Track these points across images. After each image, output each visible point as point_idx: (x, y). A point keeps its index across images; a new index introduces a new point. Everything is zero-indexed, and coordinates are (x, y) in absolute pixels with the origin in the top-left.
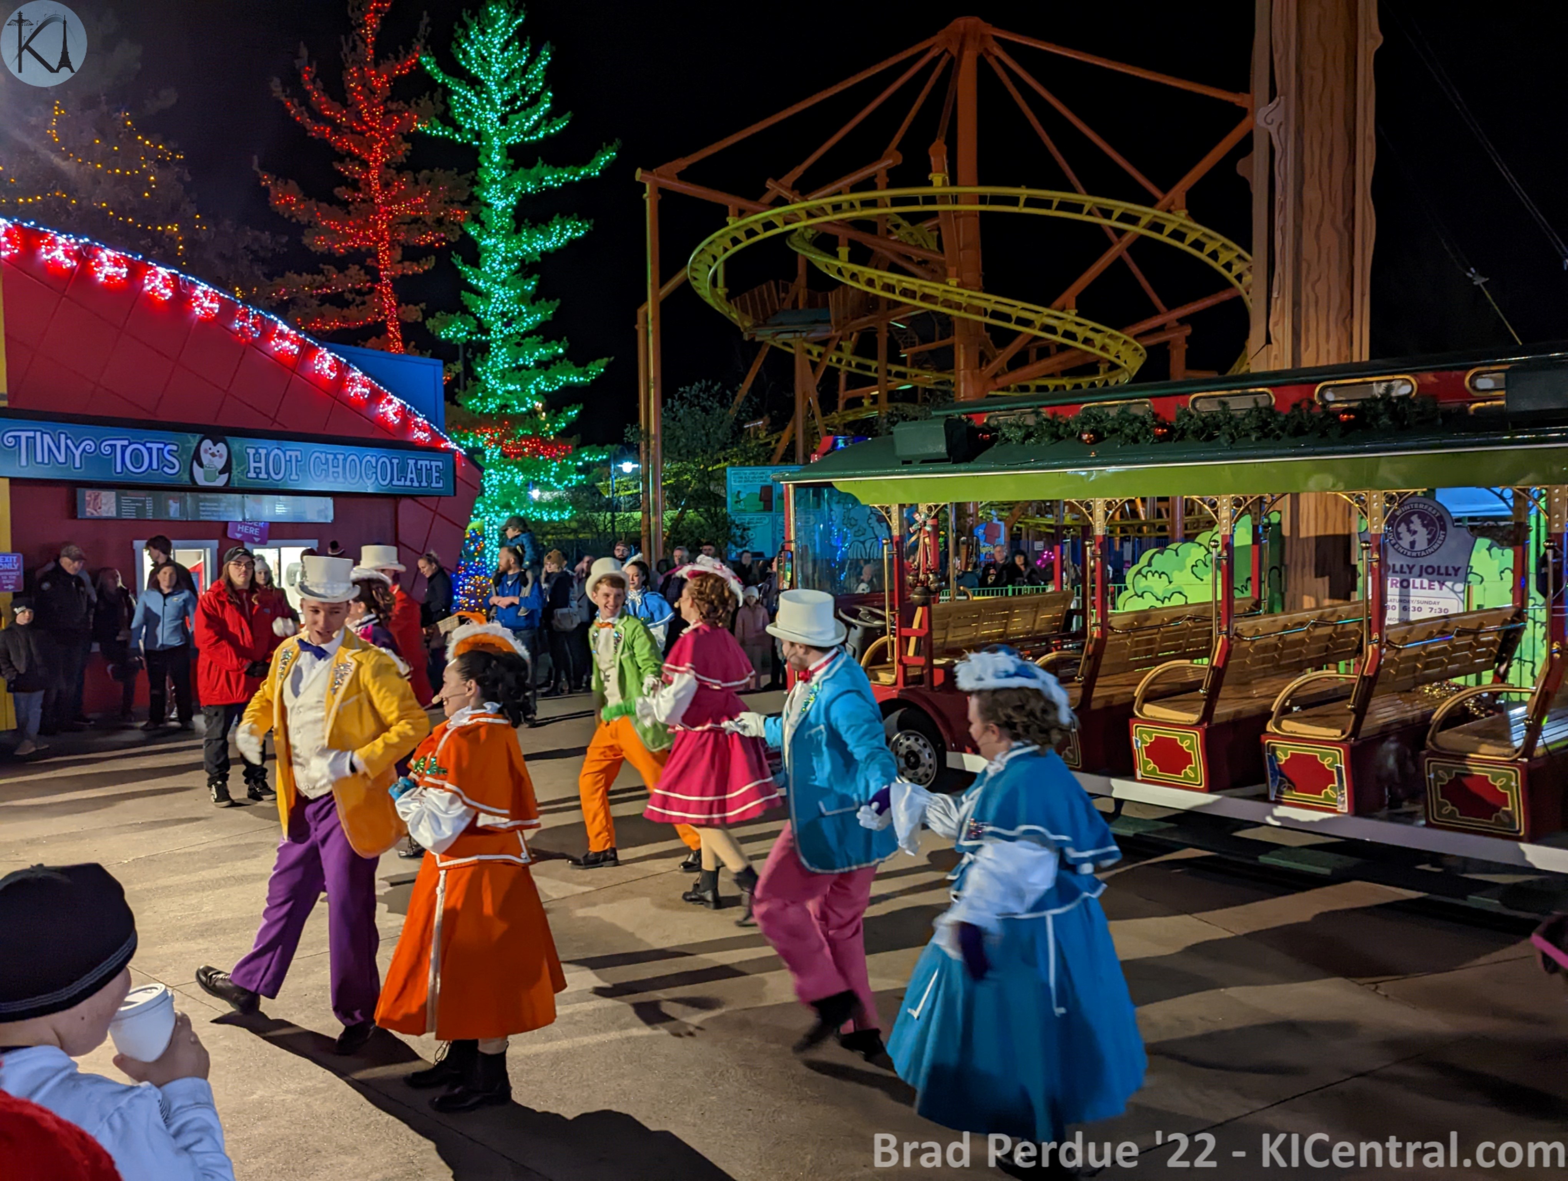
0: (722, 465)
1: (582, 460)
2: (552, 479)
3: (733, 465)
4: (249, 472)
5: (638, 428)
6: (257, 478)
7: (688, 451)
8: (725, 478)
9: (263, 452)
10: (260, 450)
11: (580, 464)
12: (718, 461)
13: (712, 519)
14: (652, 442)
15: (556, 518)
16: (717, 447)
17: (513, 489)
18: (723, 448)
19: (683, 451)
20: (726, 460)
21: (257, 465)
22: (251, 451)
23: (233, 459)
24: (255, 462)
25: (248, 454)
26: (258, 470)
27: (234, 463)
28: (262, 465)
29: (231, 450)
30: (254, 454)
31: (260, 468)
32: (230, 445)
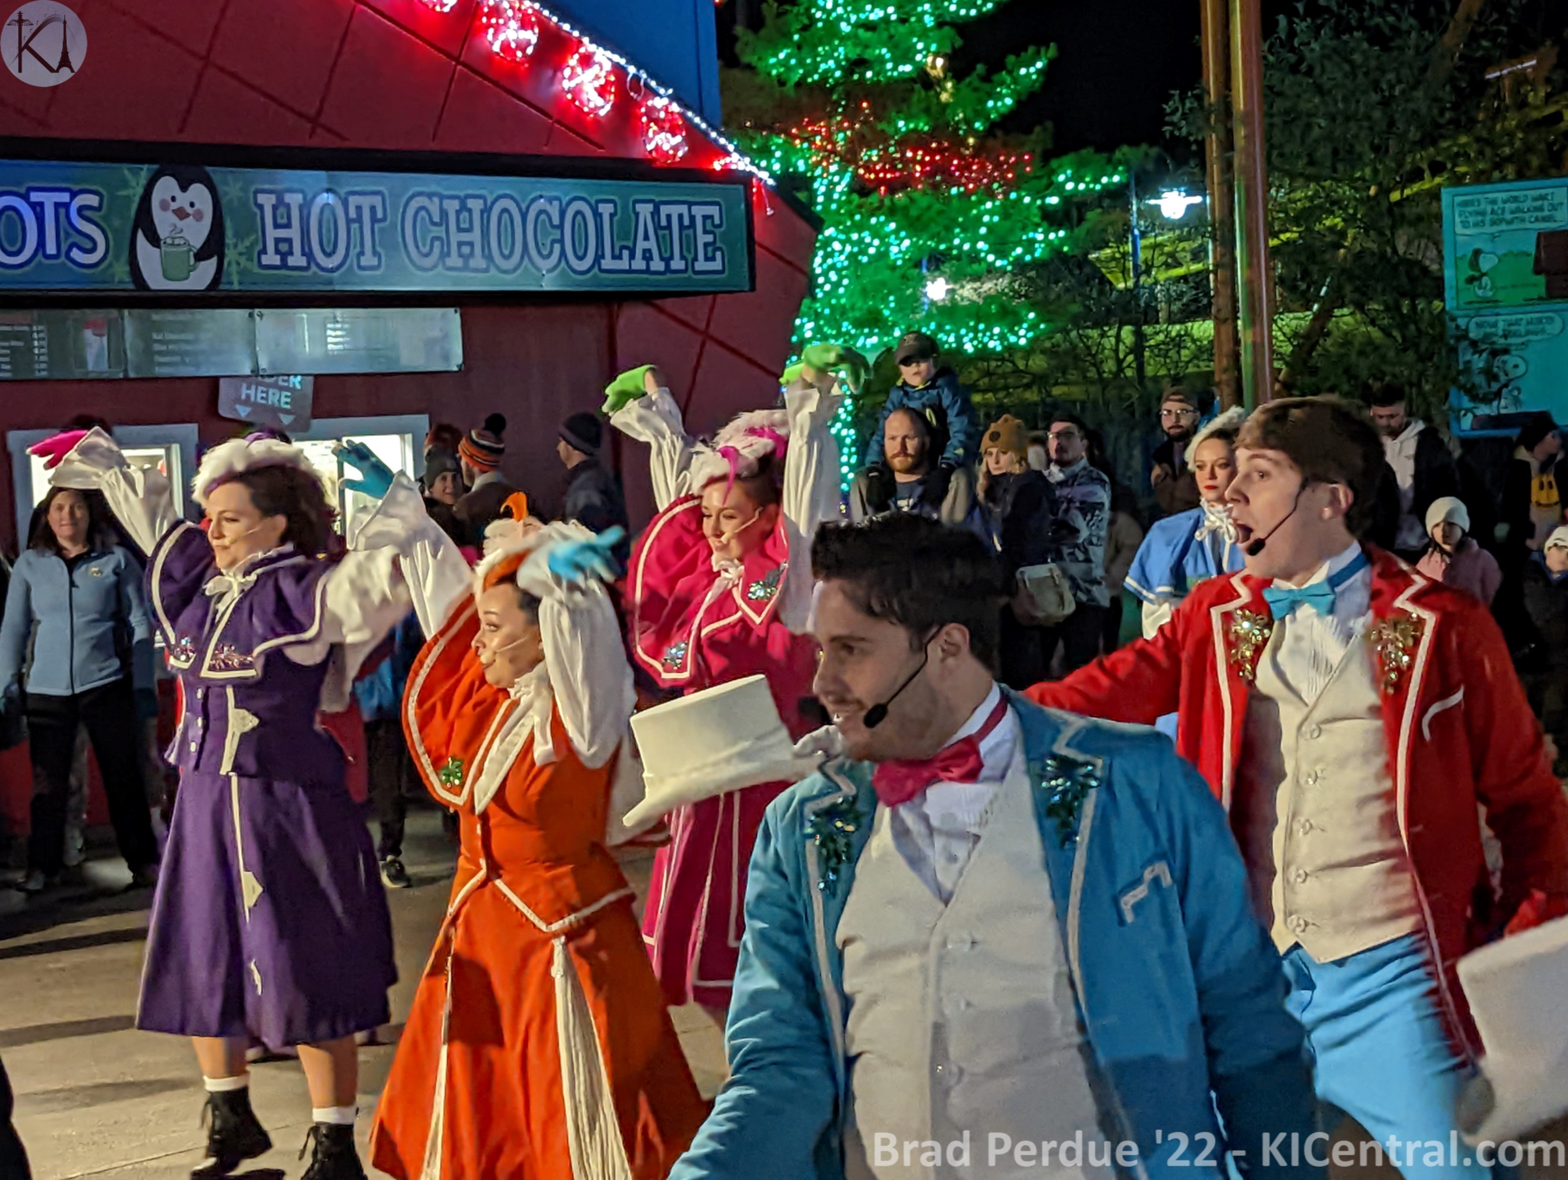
0: (1426, 185)
1: (1059, 189)
2: (981, 245)
3: (1457, 180)
4: (264, 251)
5: (1199, 98)
6: (284, 265)
7: (1335, 152)
8: (1438, 217)
9: (294, 200)
10: (288, 198)
11: (1053, 200)
12: (1416, 175)
13: (1402, 327)
14: (1240, 134)
15: (994, 345)
16: (1414, 134)
17: (886, 274)
18: (1429, 139)
19: (1323, 152)
20: (1437, 168)
21: (282, 233)
22: (267, 201)
23: (228, 225)
24: (276, 226)
25: (261, 207)
26: (284, 247)
27: (229, 233)
28: (294, 233)
29: (224, 201)
30: (275, 208)
31: (289, 241)
32: (221, 189)
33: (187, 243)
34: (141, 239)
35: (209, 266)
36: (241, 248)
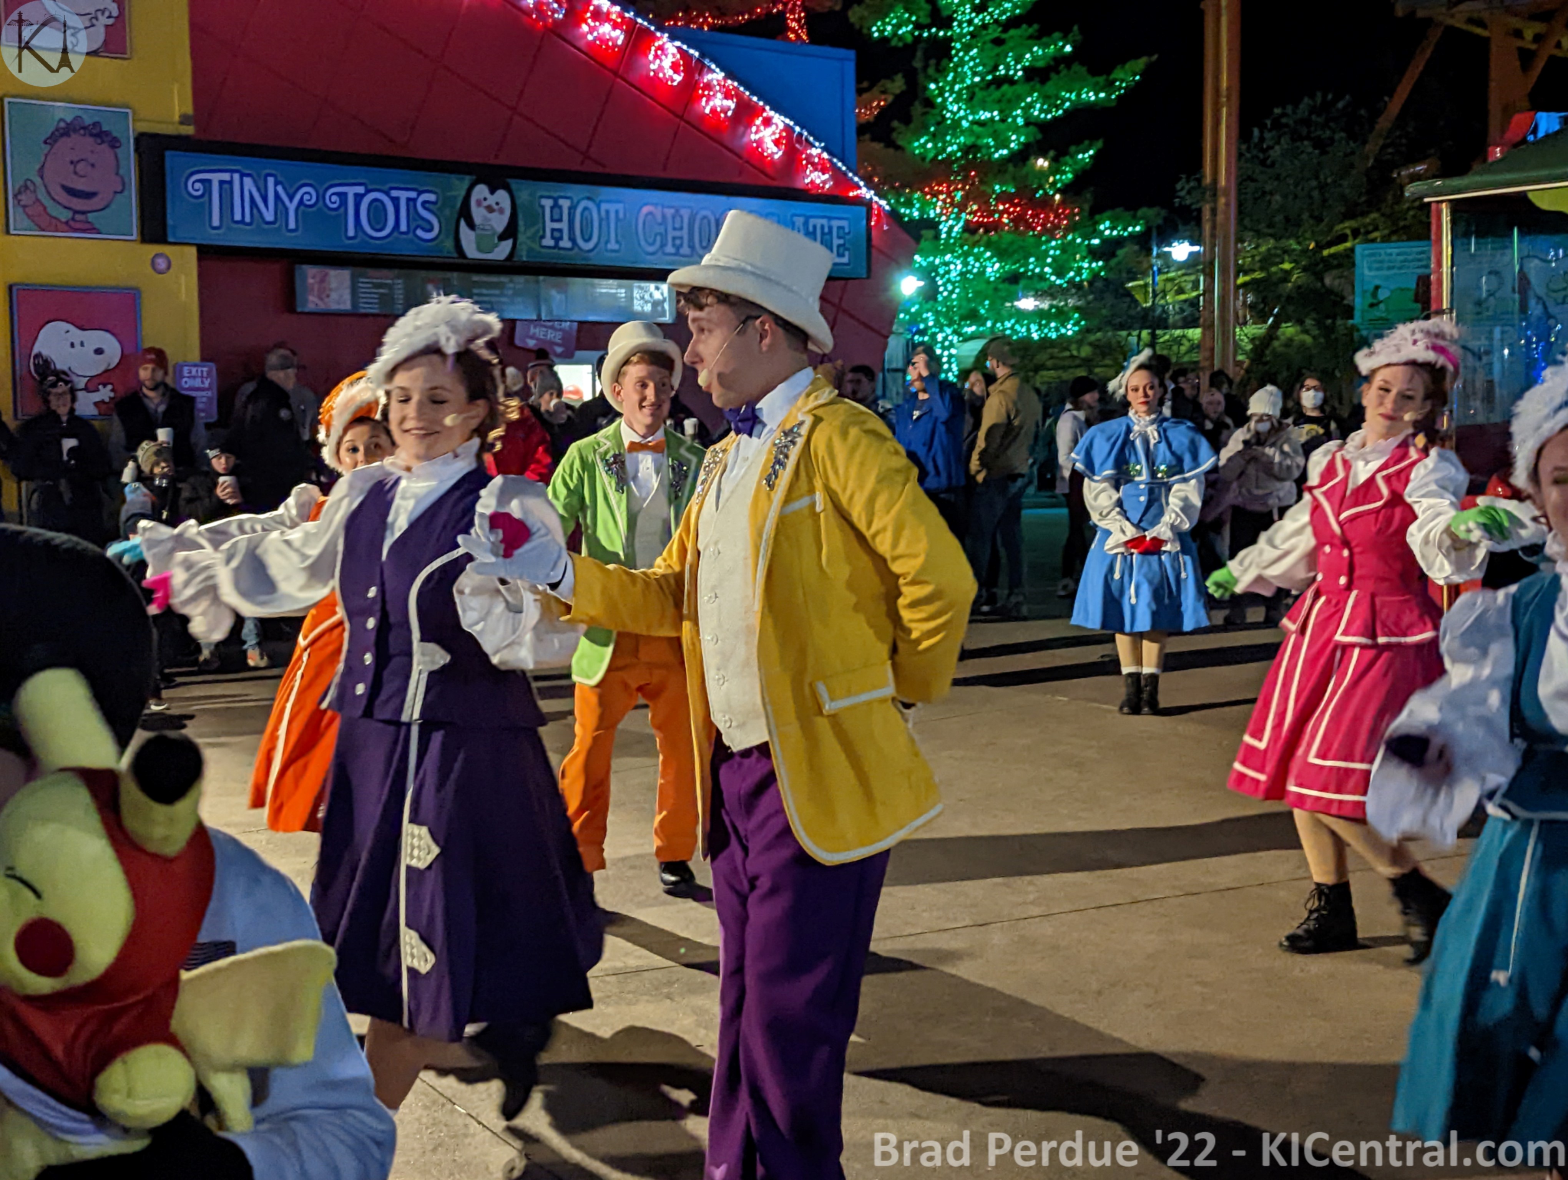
0: (1348, 245)
2: (1048, 270)
3: (1369, 243)
4: (543, 237)
5: (1197, 180)
6: (556, 247)
7: (1287, 219)
8: (1354, 267)
9: (565, 204)
10: (562, 202)
11: (1096, 241)
13: (1326, 336)
14: (1222, 203)
15: (1053, 336)
16: (1342, 211)
17: (983, 287)
18: (1352, 214)
19: (1279, 218)
20: (1356, 235)
21: (556, 225)
22: (548, 203)
23: (520, 216)
24: (553, 220)
25: (543, 207)
26: (557, 234)
27: (521, 223)
28: (564, 225)
29: (518, 202)
30: (552, 208)
31: (560, 231)
32: (515, 193)
33: (493, 228)
34: (463, 223)
35: (507, 245)
36: (529, 234)
